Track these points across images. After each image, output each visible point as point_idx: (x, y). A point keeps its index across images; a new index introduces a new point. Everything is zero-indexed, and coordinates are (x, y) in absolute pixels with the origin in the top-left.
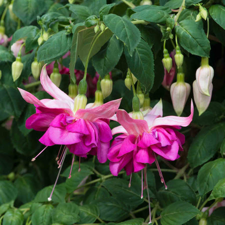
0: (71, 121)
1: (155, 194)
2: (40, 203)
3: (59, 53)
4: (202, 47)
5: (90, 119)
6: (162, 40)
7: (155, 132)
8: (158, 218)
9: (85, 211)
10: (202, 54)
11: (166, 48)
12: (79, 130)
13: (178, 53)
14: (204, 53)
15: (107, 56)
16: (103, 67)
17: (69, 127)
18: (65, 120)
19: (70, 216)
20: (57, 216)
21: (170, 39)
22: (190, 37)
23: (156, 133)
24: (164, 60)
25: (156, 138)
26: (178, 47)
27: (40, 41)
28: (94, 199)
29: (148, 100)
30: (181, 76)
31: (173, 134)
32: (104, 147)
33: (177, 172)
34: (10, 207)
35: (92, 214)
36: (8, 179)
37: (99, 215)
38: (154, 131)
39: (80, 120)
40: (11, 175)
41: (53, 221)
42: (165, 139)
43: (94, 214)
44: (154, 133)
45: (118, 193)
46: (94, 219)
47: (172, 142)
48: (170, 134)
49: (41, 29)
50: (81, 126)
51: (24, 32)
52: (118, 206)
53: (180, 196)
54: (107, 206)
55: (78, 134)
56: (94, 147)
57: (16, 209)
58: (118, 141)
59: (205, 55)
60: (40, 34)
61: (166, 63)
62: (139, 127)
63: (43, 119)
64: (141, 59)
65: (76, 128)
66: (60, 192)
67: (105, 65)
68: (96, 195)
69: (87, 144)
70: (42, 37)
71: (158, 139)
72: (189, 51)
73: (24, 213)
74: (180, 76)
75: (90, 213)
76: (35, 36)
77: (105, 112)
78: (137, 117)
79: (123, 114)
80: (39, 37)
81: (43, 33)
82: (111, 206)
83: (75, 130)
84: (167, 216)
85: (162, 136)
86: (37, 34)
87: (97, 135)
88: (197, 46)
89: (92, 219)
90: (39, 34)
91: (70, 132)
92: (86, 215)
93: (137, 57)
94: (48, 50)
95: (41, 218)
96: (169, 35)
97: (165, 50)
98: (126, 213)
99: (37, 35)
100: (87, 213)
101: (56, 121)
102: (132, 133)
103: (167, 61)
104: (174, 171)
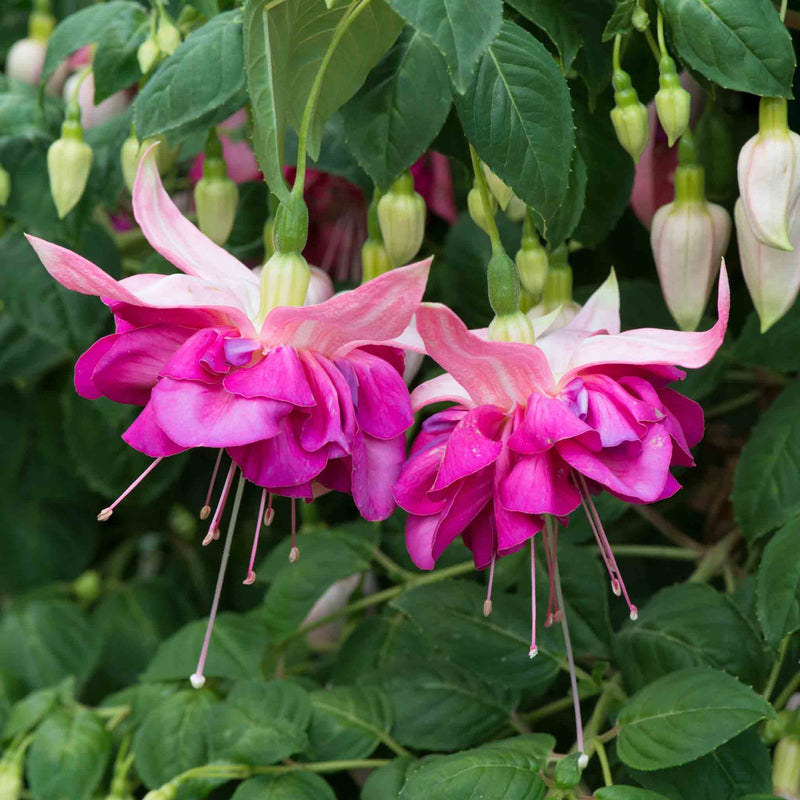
0: (248, 355)
1: (608, 642)
2: (167, 682)
3: (213, 97)
4: (760, 57)
5: (321, 347)
6: (606, 37)
7: (579, 391)
8: (608, 736)
9: (336, 710)
10: (762, 87)
11: (624, 67)
12: (271, 390)
13: (667, 86)
14: (772, 82)
15: (400, 103)
16: (383, 146)
17: (238, 378)
18: (222, 352)
19: (267, 732)
20: (228, 734)
21: (636, 31)
22: (715, 18)
23: (583, 397)
24: (617, 115)
25: (582, 417)
26: (665, 61)
27: (146, 57)
28: (375, 665)
29: (564, 276)
30: (689, 179)
31: (650, 395)
32: (384, 457)
33: (701, 558)
34: (58, 703)
35: (363, 723)
36: (73, 597)
37: (388, 729)
38: (574, 387)
39: (279, 350)
40: (87, 584)
41: (211, 753)
42: (616, 416)
43: (369, 721)
44: (573, 397)
45: (457, 636)
46: (371, 743)
47: (643, 429)
48: (637, 396)
49: (154, 12)
50: (283, 373)
51: (90, 27)
52: (464, 691)
53: (698, 650)
54: (419, 690)
55: (272, 407)
56: (336, 454)
57: (81, 711)
58: (436, 434)
59: (777, 91)
60: (148, 29)
61: (625, 123)
62: (513, 374)
63: (136, 356)
64: (520, 106)
65: (263, 381)
66: (245, 643)
67: (391, 139)
68: (383, 652)
69: (311, 445)
70: (156, 42)
71: (590, 417)
72: (711, 74)
73: (111, 725)
74: (687, 176)
75: (352, 718)
76: (129, 37)
77: (371, 317)
78: (506, 334)
79: (443, 320)
80: (142, 39)
81: (157, 26)
82: (438, 691)
83: (257, 391)
84: (640, 727)
85: (603, 406)
86: (134, 28)
87: (350, 410)
88: (743, 55)
89: (363, 743)
90: (142, 27)
91: (238, 397)
92: (338, 728)
93: (499, 97)
94: (171, 94)
95: (169, 741)
96: (631, 15)
97: (620, 76)
98: (494, 718)
99: (136, 35)
100: (344, 719)
101: (185, 359)
102: (489, 399)
103: (629, 118)
104: (688, 552)
